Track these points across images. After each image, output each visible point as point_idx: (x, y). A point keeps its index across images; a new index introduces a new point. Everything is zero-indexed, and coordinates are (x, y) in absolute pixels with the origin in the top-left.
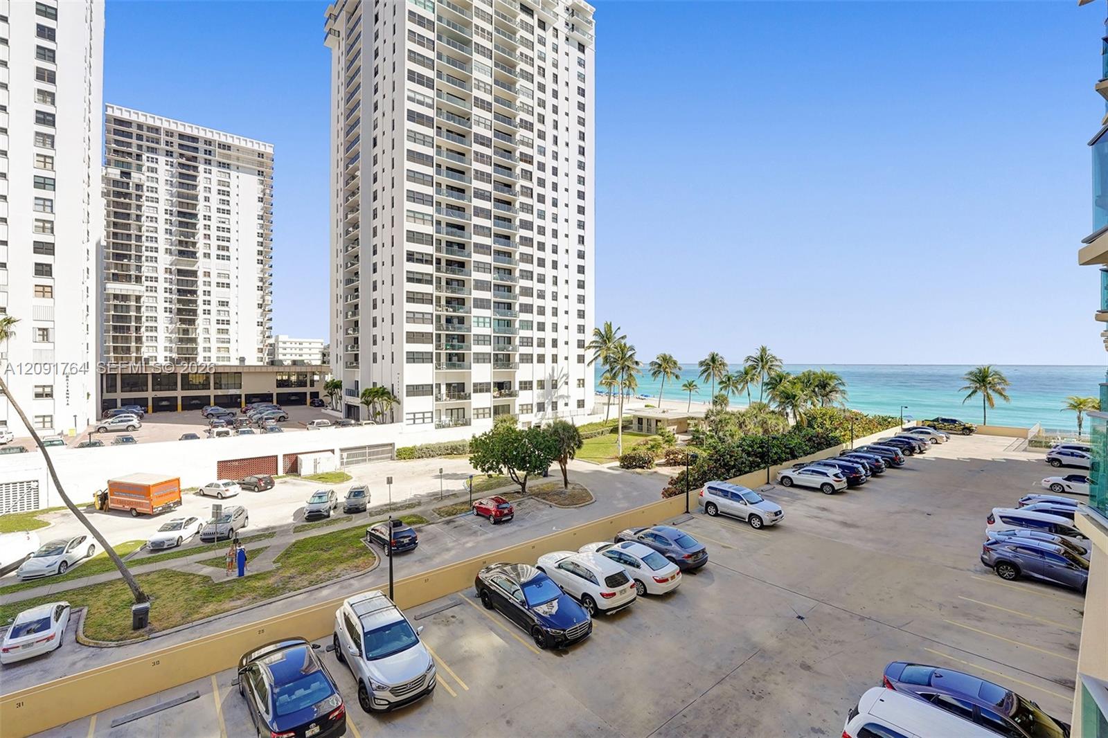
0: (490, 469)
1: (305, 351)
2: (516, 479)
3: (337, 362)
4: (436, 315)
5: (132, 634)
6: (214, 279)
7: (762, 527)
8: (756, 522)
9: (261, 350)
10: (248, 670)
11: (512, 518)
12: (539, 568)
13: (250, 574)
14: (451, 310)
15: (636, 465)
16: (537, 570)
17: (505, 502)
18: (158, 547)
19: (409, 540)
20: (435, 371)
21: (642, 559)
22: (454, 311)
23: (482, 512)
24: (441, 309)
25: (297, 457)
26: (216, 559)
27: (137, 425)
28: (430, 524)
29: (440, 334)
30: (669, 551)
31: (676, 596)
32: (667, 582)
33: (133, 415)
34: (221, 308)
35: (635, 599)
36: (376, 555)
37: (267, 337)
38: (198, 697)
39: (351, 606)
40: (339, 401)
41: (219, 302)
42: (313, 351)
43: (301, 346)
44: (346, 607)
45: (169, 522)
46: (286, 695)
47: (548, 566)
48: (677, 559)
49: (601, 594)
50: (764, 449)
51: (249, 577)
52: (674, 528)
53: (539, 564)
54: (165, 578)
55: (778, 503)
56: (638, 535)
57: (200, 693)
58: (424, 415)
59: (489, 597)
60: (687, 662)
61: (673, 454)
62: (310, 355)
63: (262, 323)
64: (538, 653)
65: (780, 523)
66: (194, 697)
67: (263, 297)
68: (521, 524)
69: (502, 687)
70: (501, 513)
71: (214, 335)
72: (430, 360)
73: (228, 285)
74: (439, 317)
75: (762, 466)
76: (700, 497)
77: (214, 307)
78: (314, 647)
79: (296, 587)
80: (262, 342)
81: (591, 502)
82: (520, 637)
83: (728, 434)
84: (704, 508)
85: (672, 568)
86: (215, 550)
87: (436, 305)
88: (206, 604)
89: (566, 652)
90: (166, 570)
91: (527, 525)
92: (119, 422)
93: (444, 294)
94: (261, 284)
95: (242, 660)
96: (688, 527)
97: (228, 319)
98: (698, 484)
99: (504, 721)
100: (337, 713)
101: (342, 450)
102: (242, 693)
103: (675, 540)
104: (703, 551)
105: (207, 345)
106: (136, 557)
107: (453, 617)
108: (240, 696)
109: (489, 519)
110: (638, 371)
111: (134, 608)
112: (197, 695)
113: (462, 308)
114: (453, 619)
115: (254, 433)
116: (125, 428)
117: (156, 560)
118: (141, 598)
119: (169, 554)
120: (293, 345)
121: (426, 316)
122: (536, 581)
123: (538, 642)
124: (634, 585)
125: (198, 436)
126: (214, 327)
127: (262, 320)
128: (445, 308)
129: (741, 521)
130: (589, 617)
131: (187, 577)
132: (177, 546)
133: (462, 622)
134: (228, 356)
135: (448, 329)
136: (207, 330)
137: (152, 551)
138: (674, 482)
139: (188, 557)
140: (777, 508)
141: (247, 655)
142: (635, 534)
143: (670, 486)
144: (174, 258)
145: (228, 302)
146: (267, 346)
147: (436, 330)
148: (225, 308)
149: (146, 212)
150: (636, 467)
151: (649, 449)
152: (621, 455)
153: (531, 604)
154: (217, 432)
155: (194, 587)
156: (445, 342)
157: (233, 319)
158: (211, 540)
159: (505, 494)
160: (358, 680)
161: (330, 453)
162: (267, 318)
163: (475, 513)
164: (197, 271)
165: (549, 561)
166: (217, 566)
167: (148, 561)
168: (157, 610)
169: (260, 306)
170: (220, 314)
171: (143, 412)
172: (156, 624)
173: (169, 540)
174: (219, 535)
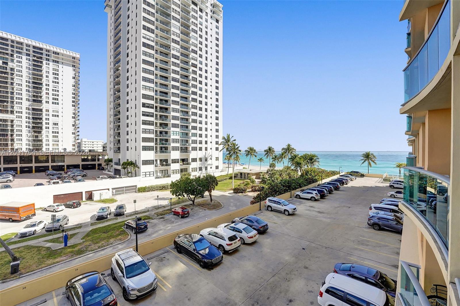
0: (179, 195)
1: (95, 146)
2: (190, 199)
3: (110, 150)
4: (155, 130)
5: (10, 276)
6: (51, 113)
7: (289, 215)
8: (286, 213)
9: (74, 145)
10: (70, 287)
11: (189, 215)
12: (201, 235)
13: (70, 245)
14: (162, 128)
15: (239, 192)
16: (200, 236)
17: (186, 209)
18: (23, 236)
19: (144, 226)
20: (155, 154)
21: (243, 229)
22: (163, 129)
23: (176, 214)
24: (157, 128)
25: (92, 193)
26: (53, 239)
27: (12, 180)
28: (153, 219)
29: (157, 139)
30: (253, 226)
31: (256, 243)
32: (253, 238)
33: (10, 175)
34: (54, 126)
35: (240, 245)
36: (129, 234)
37: (77, 139)
38: (46, 302)
39: (119, 256)
40: (111, 168)
41: (53, 123)
42: (98, 146)
43: (93, 143)
44: (117, 256)
45: (29, 223)
46: (90, 297)
47: (204, 234)
48: (256, 229)
49: (226, 244)
50: (290, 184)
51: (69, 246)
52: (255, 217)
53: (201, 234)
54: (28, 249)
55: (295, 205)
56: (241, 220)
57: (47, 299)
58: (150, 173)
59: (180, 249)
60: (261, 269)
61: (254, 187)
62: (97, 148)
63: (74, 133)
64: (201, 270)
65: (296, 213)
66: (44, 302)
67: (75, 122)
68: (193, 218)
69: (186, 285)
70: (184, 213)
71: (51, 138)
72: (152, 149)
73: (58, 116)
74: (156, 131)
75: (289, 191)
76: (265, 204)
77: (51, 126)
78: (102, 275)
79: (92, 249)
80: (74, 142)
81: (222, 207)
82: (193, 264)
83: (275, 178)
84: (267, 208)
85: (255, 232)
86: (52, 235)
87: (155, 126)
88: (48, 260)
89: (212, 269)
90: (28, 245)
91: (195, 218)
92: (2, 178)
93: (159, 122)
94: (74, 116)
95: (67, 283)
96: (260, 216)
97: (58, 131)
98: (264, 199)
99: (187, 299)
100: (113, 302)
101: (113, 189)
102: (68, 298)
103: (256, 221)
104: (267, 225)
105: (48, 143)
106: (12, 241)
107: (164, 258)
108: (67, 299)
109: (179, 216)
110: (240, 154)
111: (11, 264)
112: (45, 301)
113: (167, 127)
114: (164, 259)
115: (71, 182)
116: (6, 181)
117: (22, 241)
118: (15, 259)
119: (29, 238)
120: (89, 143)
121: (151, 131)
122: (200, 241)
123: (201, 266)
124: (240, 240)
125: (44, 184)
126: (51, 135)
127: (74, 132)
128: (159, 127)
129: (281, 213)
130: (222, 254)
131: (39, 248)
132: (34, 234)
133: (168, 259)
134: (58, 148)
135: (160, 136)
136: (47, 136)
137: (21, 237)
138: (254, 198)
139: (39, 239)
140: (294, 207)
141: (70, 281)
142: (240, 219)
143: (253, 200)
144: (31, 103)
145: (58, 124)
146: (77, 143)
147: (155, 137)
148: (56, 126)
149: (16, 81)
150: (240, 193)
151: (245, 185)
152: (233, 188)
153: (198, 250)
154: (53, 182)
155: (42, 252)
156: (159, 142)
157: (60, 131)
158: (51, 231)
159: (185, 205)
160: (122, 288)
161: (107, 190)
162: (77, 131)
163: (173, 214)
164: (42, 109)
165: (205, 232)
166: (54, 242)
167: (19, 242)
168: (24, 264)
169: (73, 125)
170: (54, 129)
171: (15, 174)
172: (23, 271)
173: (29, 232)
174: (54, 228)
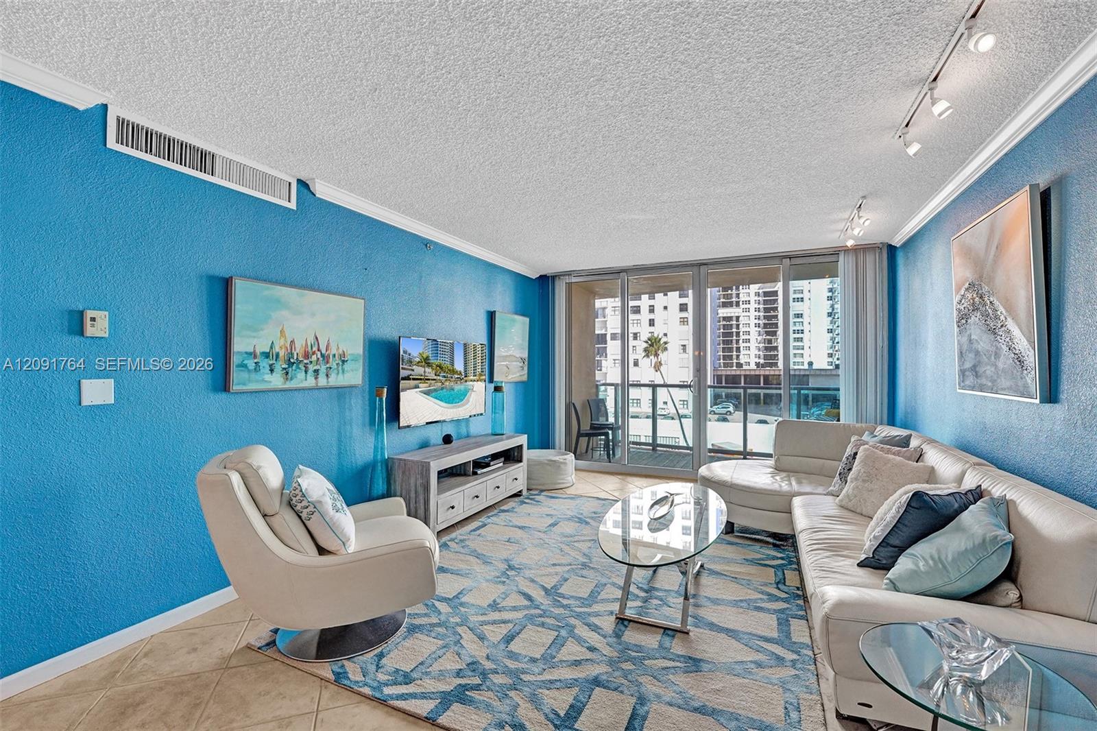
6: (791, 296)
9: (830, 355)
27: (732, 411)
33: (731, 404)
34: (797, 320)
37: (836, 343)
63: (831, 330)
67: (832, 306)
71: (791, 343)
73: (803, 300)
77: (791, 320)
80: (831, 348)
94: (830, 294)
97: (802, 328)
126: (791, 337)
127: (832, 328)
134: (802, 361)
145: (802, 314)
146: (835, 351)
148: (800, 320)
157: (806, 328)
162: (836, 326)
164: (778, 291)
169: (830, 315)
170: (795, 325)
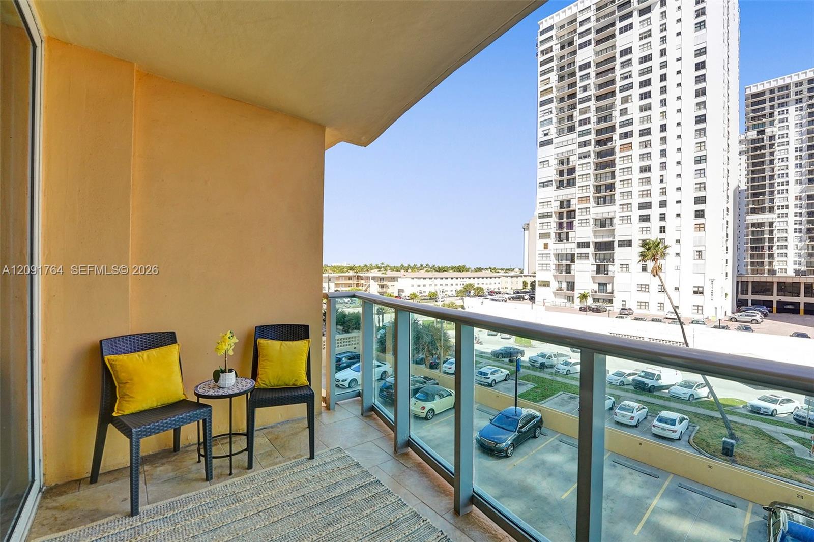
5: (720, 455)
18: (756, 410)
26: (804, 439)
27: (760, 320)
33: (758, 312)
38: (734, 507)
45: (767, 395)
54: (754, 433)
57: (737, 506)
86: (805, 431)
88: (782, 467)
90: (757, 427)
92: (746, 316)
95: (771, 503)
106: (738, 411)
111: (724, 439)
112: (733, 505)
116: (750, 321)
117: (751, 418)
118: (732, 436)
119: (763, 418)
125: (809, 336)
131: (772, 440)
132: (772, 415)
137: (751, 411)
139: (778, 427)
144: (804, 186)
149: (778, 155)
155: (776, 449)
158: (804, 423)
166: (803, 444)
167: (745, 416)
168: (742, 450)
171: (767, 311)
172: (738, 459)
173: (765, 409)
174: (811, 421)
